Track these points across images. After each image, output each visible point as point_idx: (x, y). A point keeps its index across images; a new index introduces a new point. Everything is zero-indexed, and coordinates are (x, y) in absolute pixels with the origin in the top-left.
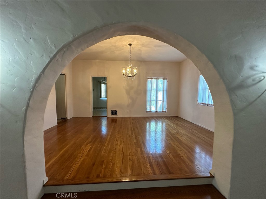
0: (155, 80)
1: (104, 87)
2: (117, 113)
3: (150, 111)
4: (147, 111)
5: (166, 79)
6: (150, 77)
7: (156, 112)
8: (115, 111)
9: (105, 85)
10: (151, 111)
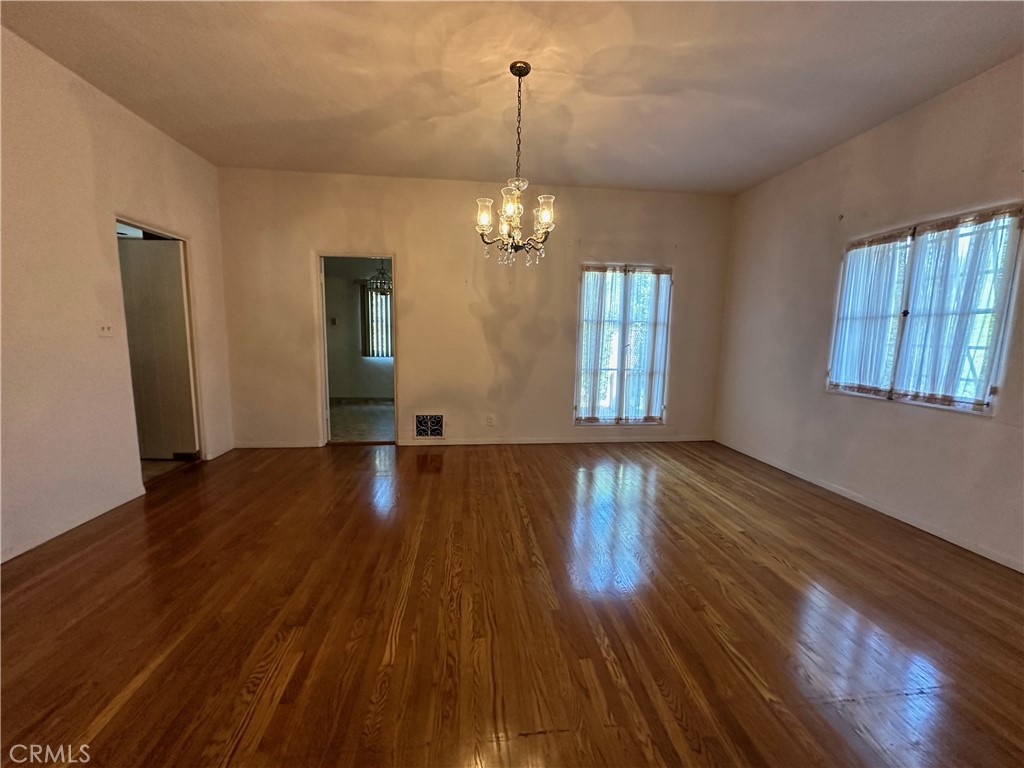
0: (619, 276)
1: (379, 307)
2: (441, 426)
3: (593, 420)
4: (578, 420)
5: (668, 272)
6: (597, 260)
7: (619, 420)
8: (432, 417)
9: (384, 297)
10: (596, 420)
